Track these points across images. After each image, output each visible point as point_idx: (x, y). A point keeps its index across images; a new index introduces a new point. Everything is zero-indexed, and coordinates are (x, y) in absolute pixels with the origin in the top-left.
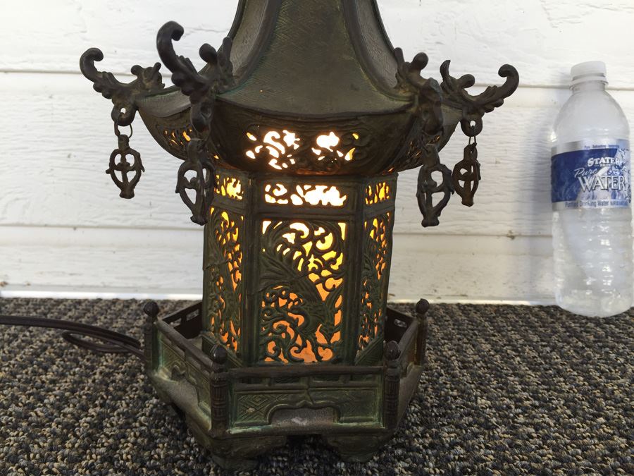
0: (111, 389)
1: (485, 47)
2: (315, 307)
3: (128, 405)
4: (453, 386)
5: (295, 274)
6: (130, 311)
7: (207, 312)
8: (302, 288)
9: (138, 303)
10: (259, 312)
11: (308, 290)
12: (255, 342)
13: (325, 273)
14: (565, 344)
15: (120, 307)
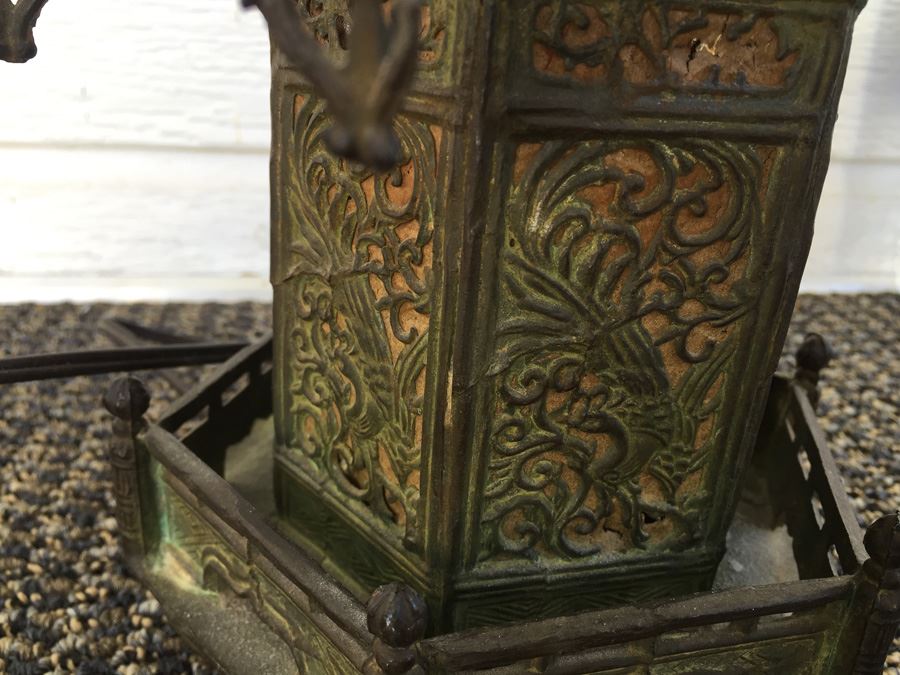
0: (35, 568)
2: (648, 408)
3: (83, 619)
5: (602, 315)
6: (62, 334)
7: (289, 402)
8: (619, 358)
9: (79, 312)
10: (487, 433)
11: (635, 360)
12: (469, 517)
13: (690, 309)
15: (36, 323)
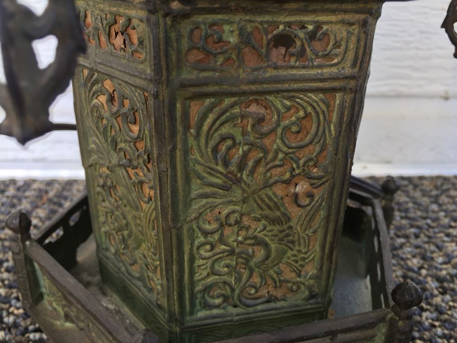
4: (446, 332)
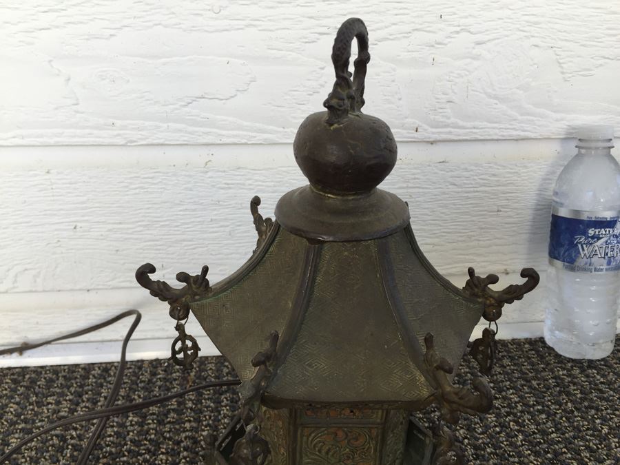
1: (496, 104)
14: (558, 407)
